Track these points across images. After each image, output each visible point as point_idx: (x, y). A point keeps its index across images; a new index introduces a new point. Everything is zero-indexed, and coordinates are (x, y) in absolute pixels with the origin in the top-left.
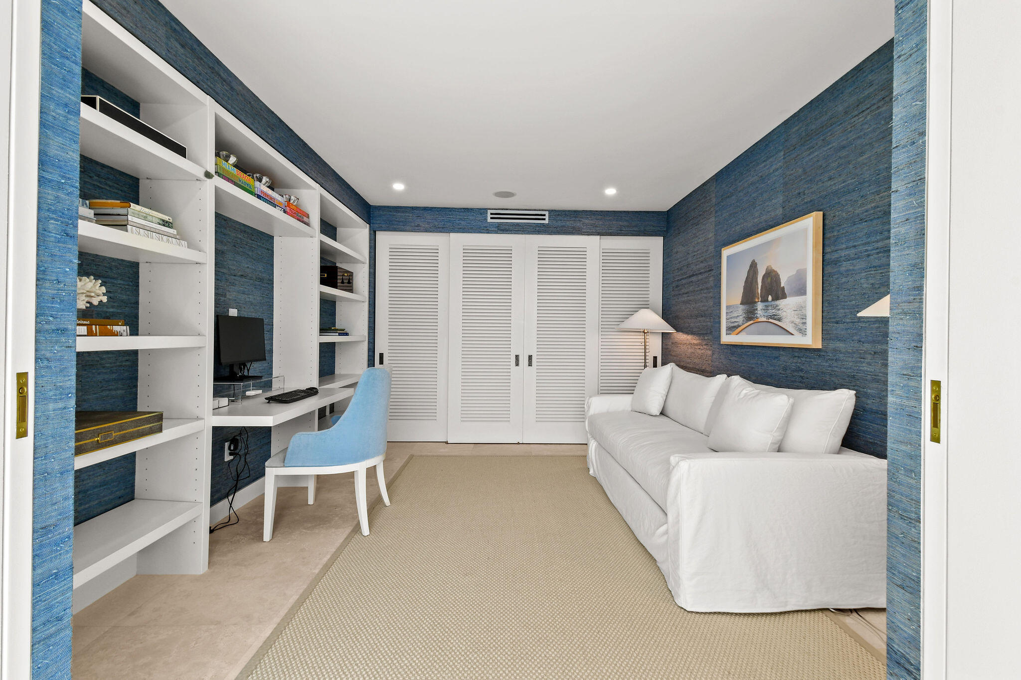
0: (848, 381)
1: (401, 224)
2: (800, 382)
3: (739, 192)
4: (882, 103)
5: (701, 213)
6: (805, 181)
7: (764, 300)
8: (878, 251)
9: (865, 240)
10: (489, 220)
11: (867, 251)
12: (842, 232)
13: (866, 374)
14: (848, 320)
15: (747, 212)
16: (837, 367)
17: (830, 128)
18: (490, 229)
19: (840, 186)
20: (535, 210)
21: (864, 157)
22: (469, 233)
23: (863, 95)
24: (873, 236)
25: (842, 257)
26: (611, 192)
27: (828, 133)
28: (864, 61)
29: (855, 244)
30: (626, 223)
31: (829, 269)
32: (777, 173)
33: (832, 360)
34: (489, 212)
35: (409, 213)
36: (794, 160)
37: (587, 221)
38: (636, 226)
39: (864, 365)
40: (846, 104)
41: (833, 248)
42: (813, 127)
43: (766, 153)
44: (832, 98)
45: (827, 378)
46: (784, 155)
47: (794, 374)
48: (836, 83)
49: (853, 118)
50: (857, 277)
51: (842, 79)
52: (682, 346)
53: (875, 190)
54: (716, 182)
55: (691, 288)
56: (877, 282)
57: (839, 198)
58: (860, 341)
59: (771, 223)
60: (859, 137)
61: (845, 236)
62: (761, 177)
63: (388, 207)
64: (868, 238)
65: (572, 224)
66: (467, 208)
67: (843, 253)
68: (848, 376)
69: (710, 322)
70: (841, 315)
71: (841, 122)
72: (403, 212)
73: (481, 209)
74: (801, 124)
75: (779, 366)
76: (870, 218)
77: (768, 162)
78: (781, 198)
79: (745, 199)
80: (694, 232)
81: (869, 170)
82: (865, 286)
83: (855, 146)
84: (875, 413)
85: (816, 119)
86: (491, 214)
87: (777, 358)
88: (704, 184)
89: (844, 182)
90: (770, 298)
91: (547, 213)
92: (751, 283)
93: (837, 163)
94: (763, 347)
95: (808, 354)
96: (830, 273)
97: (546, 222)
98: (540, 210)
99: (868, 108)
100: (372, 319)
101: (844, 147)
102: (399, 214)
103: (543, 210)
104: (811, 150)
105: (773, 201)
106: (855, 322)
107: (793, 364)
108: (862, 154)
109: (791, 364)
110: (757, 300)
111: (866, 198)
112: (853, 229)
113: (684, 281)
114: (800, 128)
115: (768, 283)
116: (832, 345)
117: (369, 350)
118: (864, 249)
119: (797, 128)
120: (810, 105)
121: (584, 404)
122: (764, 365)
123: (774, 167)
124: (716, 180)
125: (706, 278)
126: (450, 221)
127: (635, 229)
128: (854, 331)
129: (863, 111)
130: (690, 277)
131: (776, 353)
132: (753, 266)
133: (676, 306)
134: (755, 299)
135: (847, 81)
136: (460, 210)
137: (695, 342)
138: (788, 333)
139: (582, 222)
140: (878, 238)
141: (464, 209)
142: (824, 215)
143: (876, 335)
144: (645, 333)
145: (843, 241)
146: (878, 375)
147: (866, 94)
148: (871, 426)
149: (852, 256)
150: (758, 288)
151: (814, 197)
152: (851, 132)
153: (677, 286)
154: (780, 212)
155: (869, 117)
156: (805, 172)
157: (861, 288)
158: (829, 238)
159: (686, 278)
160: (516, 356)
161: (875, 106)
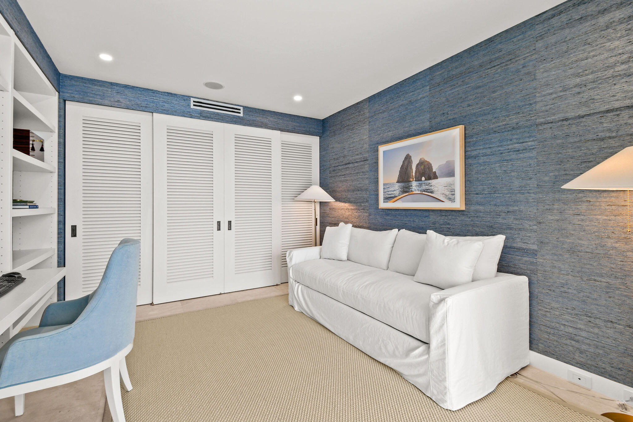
0: (487, 229)
1: (98, 97)
2: (448, 231)
3: (391, 110)
4: (510, 62)
5: (356, 122)
6: (448, 106)
7: (418, 179)
8: (509, 151)
9: (498, 144)
10: (192, 107)
11: (499, 150)
12: (479, 138)
13: (501, 225)
14: (486, 192)
15: (398, 123)
16: (477, 221)
17: (468, 75)
18: (193, 114)
19: (477, 111)
20: (232, 104)
21: (495, 94)
22: (173, 115)
23: (495, 57)
24: (505, 142)
25: (480, 154)
26: (298, 98)
27: (466, 77)
28: (495, 36)
29: (490, 146)
30: (298, 124)
31: (470, 161)
32: (424, 100)
33: (475, 217)
34: (192, 99)
35: (107, 88)
36: (438, 93)
37: (271, 119)
38: (304, 127)
39: (499, 219)
40: (481, 61)
41: (472, 148)
42: (454, 73)
43: (414, 87)
44: (469, 56)
45: (470, 228)
46: (430, 89)
47: (442, 227)
48: (473, 47)
49: (486, 70)
50: (492, 166)
51: (477, 45)
52: (339, 211)
53: (506, 114)
54: (369, 103)
55: (347, 172)
56: (509, 170)
57: (477, 118)
58: (496, 205)
59: (419, 131)
60: (491, 82)
61: (482, 141)
62: (410, 101)
63: (82, 78)
64: (500, 143)
65: (261, 120)
66: (171, 93)
67: (481, 152)
68: (487, 226)
69: (366, 194)
70: (480, 189)
71: (477, 71)
72: (101, 86)
73: (184, 96)
74: (443, 70)
75: (429, 222)
76: (502, 131)
77: (415, 92)
78: (428, 116)
79: (396, 115)
80: (350, 134)
81: (501, 102)
82: (499, 171)
83: (489, 87)
84: (509, 248)
85: (456, 68)
86: (194, 102)
87: (427, 216)
88: (357, 103)
89: (480, 108)
90: (423, 179)
91: (241, 108)
92: (407, 169)
93: (474, 96)
94: (415, 210)
95: (453, 213)
96: (471, 163)
97: (241, 115)
98: (236, 105)
99: (499, 65)
100: (62, 191)
101: (479, 87)
102: (96, 87)
103: (238, 105)
104: (453, 87)
105: (421, 117)
106: (491, 194)
107: (441, 220)
108: (494, 92)
109: (440, 220)
110: (411, 180)
111: (498, 119)
112: (488, 137)
113: (340, 168)
114: (443, 73)
115: (421, 169)
116: (473, 208)
117: (59, 222)
118: (498, 149)
119: (440, 72)
120: (451, 59)
121: (286, 256)
122: (415, 221)
123: (421, 96)
124: (369, 101)
125: (362, 165)
126: (153, 102)
127: (304, 129)
128: (491, 199)
129: (495, 66)
130: (346, 164)
131: (427, 214)
132: (408, 159)
133: (334, 183)
134: (410, 179)
135: (481, 47)
136: (163, 94)
137: (352, 208)
138: (439, 200)
139: (268, 119)
140: (509, 143)
141: (167, 93)
142: (465, 128)
143: (509, 201)
144: (315, 202)
145: (481, 144)
146: (511, 225)
147: (497, 56)
148: (506, 256)
149: (489, 153)
150: (412, 172)
151: (456, 116)
152: (485, 78)
153: (334, 171)
154: (427, 124)
155: (499, 70)
156: (448, 100)
157: (496, 173)
158: (469, 142)
159: (342, 165)
160: (218, 222)
161: (504, 64)
